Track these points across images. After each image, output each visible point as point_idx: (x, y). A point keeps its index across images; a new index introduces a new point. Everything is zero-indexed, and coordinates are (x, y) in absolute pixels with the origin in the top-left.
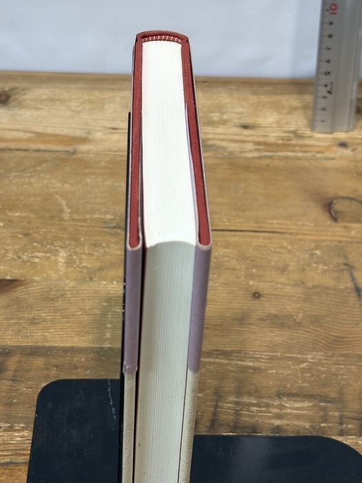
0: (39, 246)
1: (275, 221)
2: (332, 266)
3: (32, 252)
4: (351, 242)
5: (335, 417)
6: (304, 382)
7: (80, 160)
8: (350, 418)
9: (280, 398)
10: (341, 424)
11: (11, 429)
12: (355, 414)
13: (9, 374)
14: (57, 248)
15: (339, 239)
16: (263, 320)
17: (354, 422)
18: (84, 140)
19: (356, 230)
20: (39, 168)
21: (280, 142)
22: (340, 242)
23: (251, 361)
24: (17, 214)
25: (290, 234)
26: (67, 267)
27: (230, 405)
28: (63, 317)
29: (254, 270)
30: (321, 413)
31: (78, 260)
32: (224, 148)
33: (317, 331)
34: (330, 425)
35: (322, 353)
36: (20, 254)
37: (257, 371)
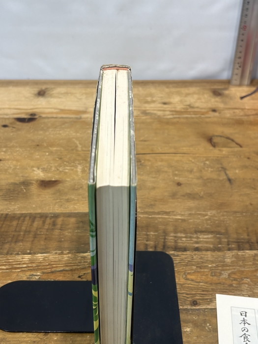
0: (67, 164)
1: (184, 148)
2: (215, 169)
3: (64, 167)
4: (223, 157)
5: (225, 241)
6: (208, 225)
7: (84, 122)
8: (233, 242)
9: (196, 233)
10: (228, 245)
11: (62, 253)
12: (235, 240)
13: (59, 226)
14: (77, 165)
16: (184, 196)
17: (235, 244)
18: (84, 112)
19: (225, 151)
20: (63, 126)
21: (183, 110)
22: (218, 157)
23: (180, 216)
24: (55, 149)
25: (193, 154)
26: (82, 173)
27: (172, 238)
29: (177, 172)
30: (218, 240)
32: (155, 114)
33: (211, 200)
34: (223, 245)
35: (215, 211)
36: (58, 168)
37: (183, 220)
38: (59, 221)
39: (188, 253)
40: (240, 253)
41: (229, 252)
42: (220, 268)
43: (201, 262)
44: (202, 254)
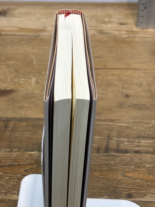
0: (23, 76)
3: (19, 78)
6: (150, 132)
7: (41, 39)
9: (138, 138)
11: (11, 151)
13: (10, 129)
14: (31, 77)
16: (130, 106)
18: (43, 31)
20: (21, 43)
21: (139, 31)
23: (124, 124)
24: (12, 62)
25: (144, 70)
26: (36, 84)
27: (115, 142)
28: (34, 105)
29: (126, 86)
31: (41, 82)
32: (111, 34)
36: (14, 79)
37: (127, 127)
38: (11, 124)
39: (128, 154)
43: (140, 162)
44: (142, 156)
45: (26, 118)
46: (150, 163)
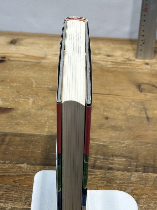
0: (22, 96)
1: (117, 91)
2: (138, 109)
3: (20, 98)
4: (147, 100)
5: (134, 165)
6: (123, 151)
7: (42, 66)
8: (140, 166)
9: (113, 157)
10: (136, 167)
11: (5, 163)
12: (142, 164)
13: (6, 143)
14: (30, 97)
15: (142, 99)
16: (109, 127)
17: (142, 167)
18: (44, 58)
19: (149, 96)
20: (25, 68)
21: (122, 62)
22: (142, 100)
23: (102, 143)
24: (15, 84)
25: (123, 96)
26: (33, 104)
27: (92, 158)
28: (29, 123)
29: (107, 109)
30: (129, 163)
31: (37, 102)
32: (99, 64)
33: (130, 132)
34: (132, 168)
35: (131, 141)
36: (15, 99)
37: (104, 146)
38: (7, 139)
39: (103, 171)
40: (144, 175)
41: (136, 173)
42: (126, 185)
43: (112, 178)
44: (114, 173)
45: (20, 134)
46: (121, 179)
